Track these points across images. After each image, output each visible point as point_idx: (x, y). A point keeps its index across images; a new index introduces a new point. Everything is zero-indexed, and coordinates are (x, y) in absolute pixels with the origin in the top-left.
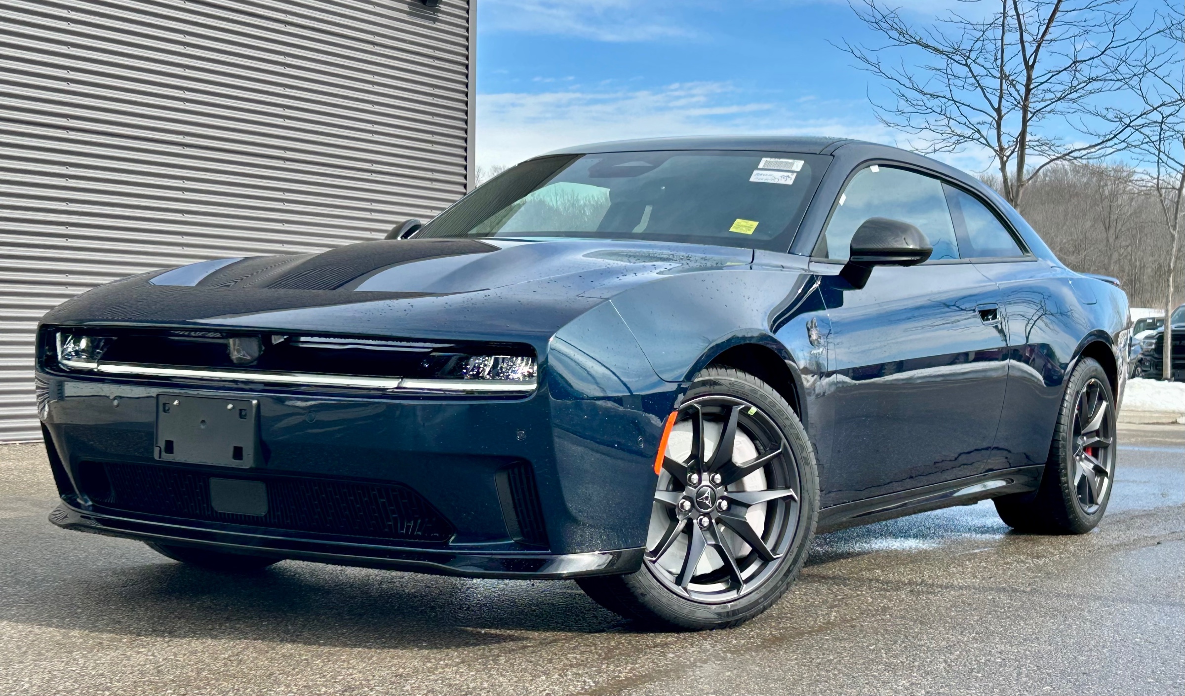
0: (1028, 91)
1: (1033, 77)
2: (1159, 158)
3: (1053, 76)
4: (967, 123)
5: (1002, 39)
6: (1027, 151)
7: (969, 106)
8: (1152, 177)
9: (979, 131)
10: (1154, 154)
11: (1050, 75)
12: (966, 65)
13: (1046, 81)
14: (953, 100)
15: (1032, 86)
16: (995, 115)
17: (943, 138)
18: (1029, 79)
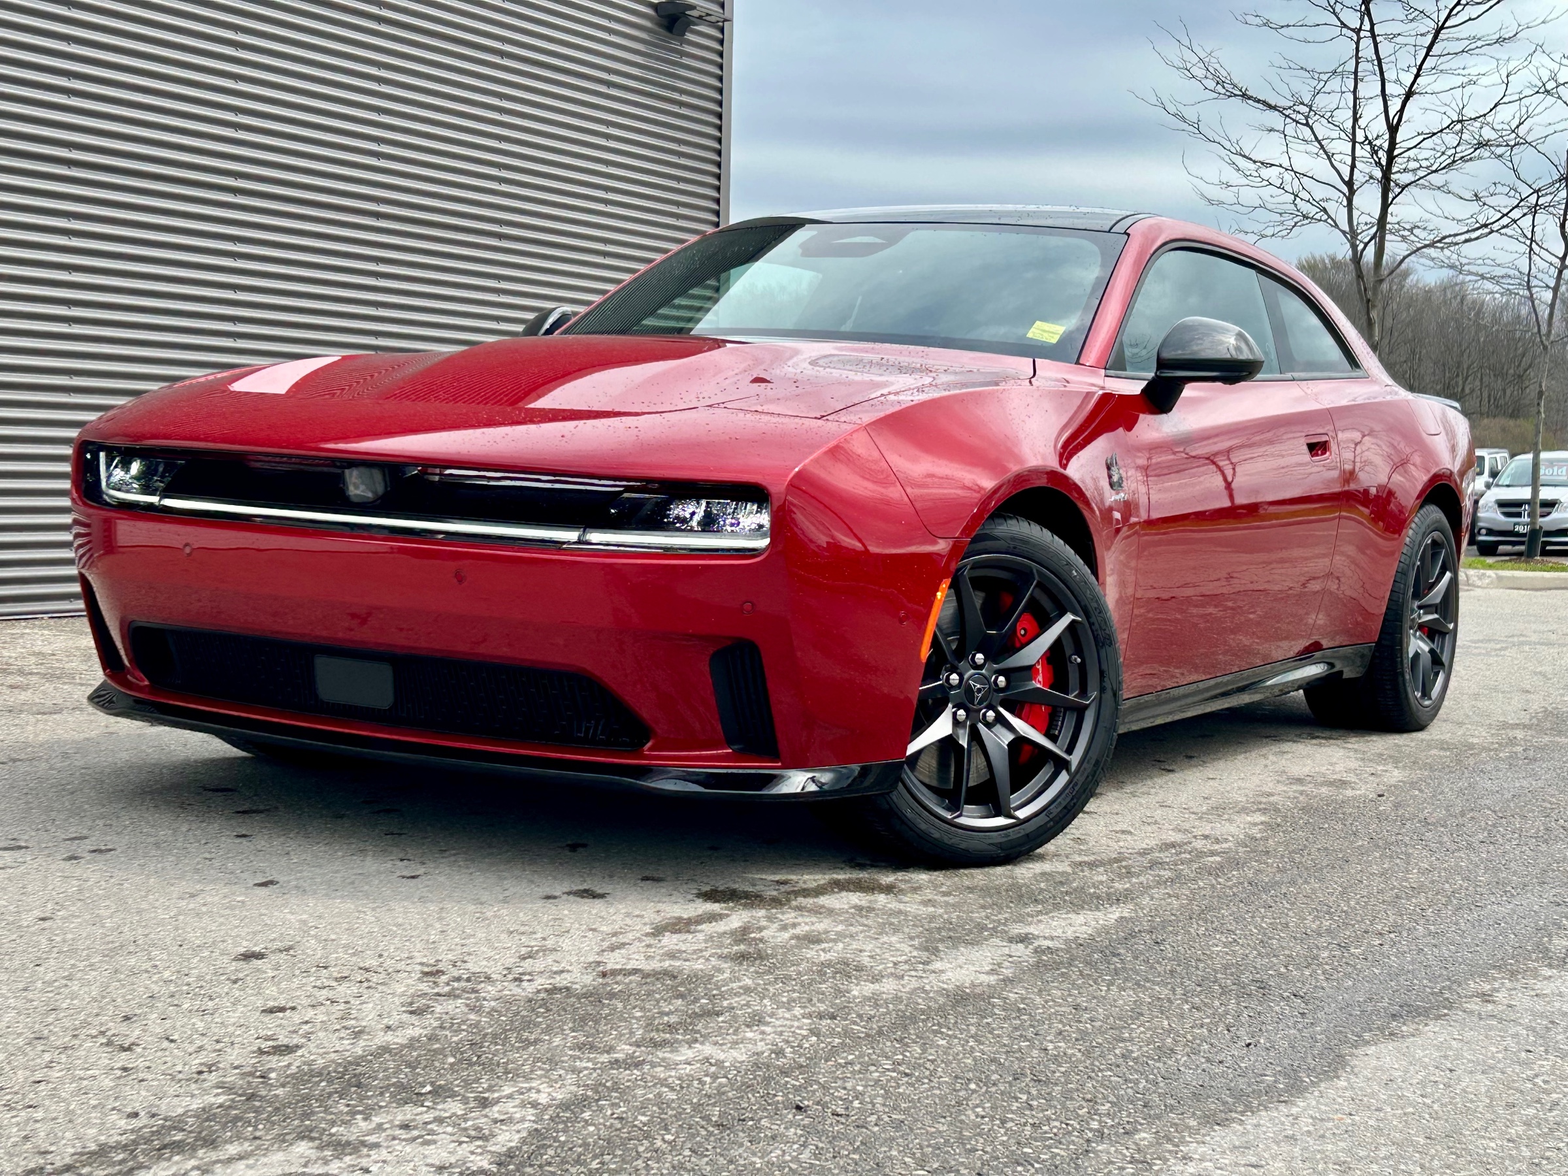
0: (1391, 158)
1: (1398, 141)
2: (1531, 249)
3: (1424, 139)
4: (1311, 200)
5: (1355, 92)
6: (1388, 237)
7: (1312, 178)
8: (1520, 273)
9: (1325, 210)
10: (1524, 243)
11: (1421, 138)
12: (1307, 124)
13: (1415, 147)
14: (1292, 170)
15: (1396, 152)
16: (1345, 189)
17: (1282, 219)
18: (1393, 144)
